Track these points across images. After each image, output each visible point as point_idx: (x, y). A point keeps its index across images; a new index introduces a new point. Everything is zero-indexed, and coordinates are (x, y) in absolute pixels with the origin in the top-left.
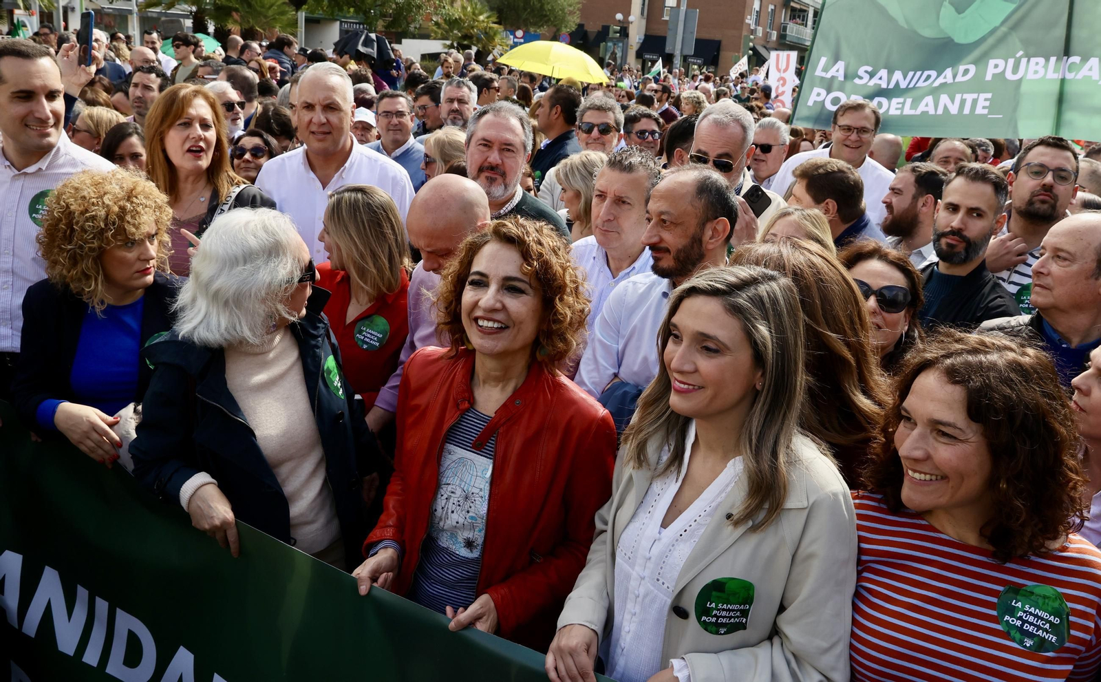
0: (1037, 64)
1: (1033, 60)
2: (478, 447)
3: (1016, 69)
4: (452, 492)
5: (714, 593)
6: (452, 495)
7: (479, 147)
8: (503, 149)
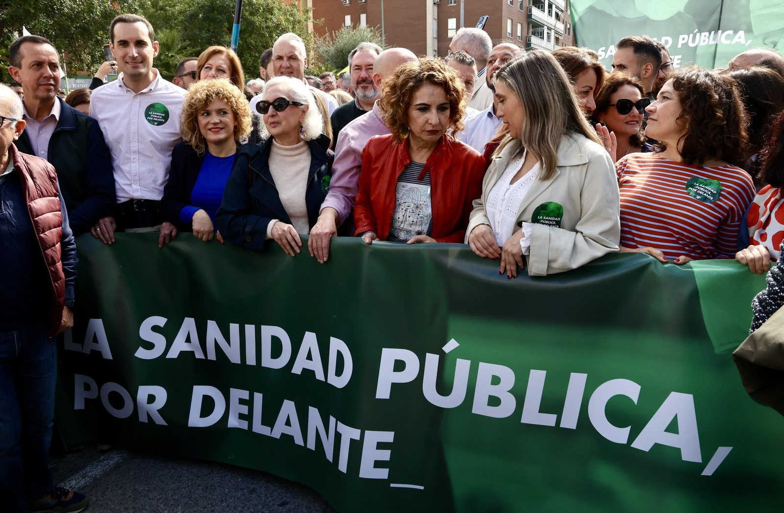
0: (705, 36)
1: (703, 34)
2: (420, 180)
3: (694, 40)
4: (408, 206)
5: (542, 211)
6: (408, 208)
7: (355, 71)
8: (368, 69)
